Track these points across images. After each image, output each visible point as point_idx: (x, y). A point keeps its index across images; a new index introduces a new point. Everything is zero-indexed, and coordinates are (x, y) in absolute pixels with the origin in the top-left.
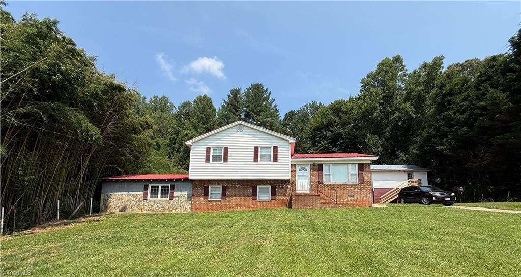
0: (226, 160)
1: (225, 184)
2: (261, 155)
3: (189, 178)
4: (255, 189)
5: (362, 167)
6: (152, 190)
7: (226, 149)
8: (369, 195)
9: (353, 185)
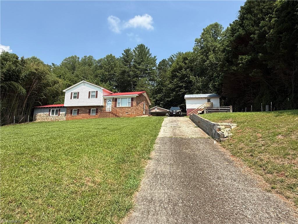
1: (79, 108)
2: (91, 95)
3: (64, 106)
4: (90, 110)
5: (132, 99)
6: (52, 112)
7: (78, 93)
9: (128, 107)
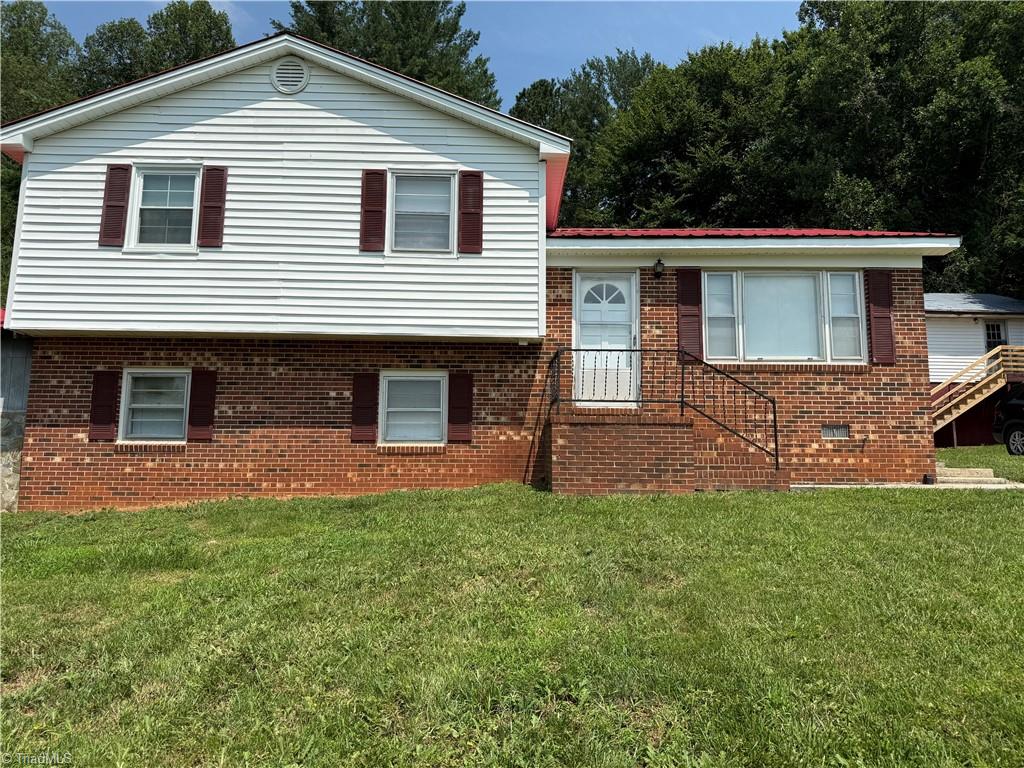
0: (211, 236)
1: (212, 363)
2: (398, 216)
3: (8, 325)
4: (365, 385)
5: (880, 287)
7: (215, 179)
8: (919, 423)
9: (845, 370)
